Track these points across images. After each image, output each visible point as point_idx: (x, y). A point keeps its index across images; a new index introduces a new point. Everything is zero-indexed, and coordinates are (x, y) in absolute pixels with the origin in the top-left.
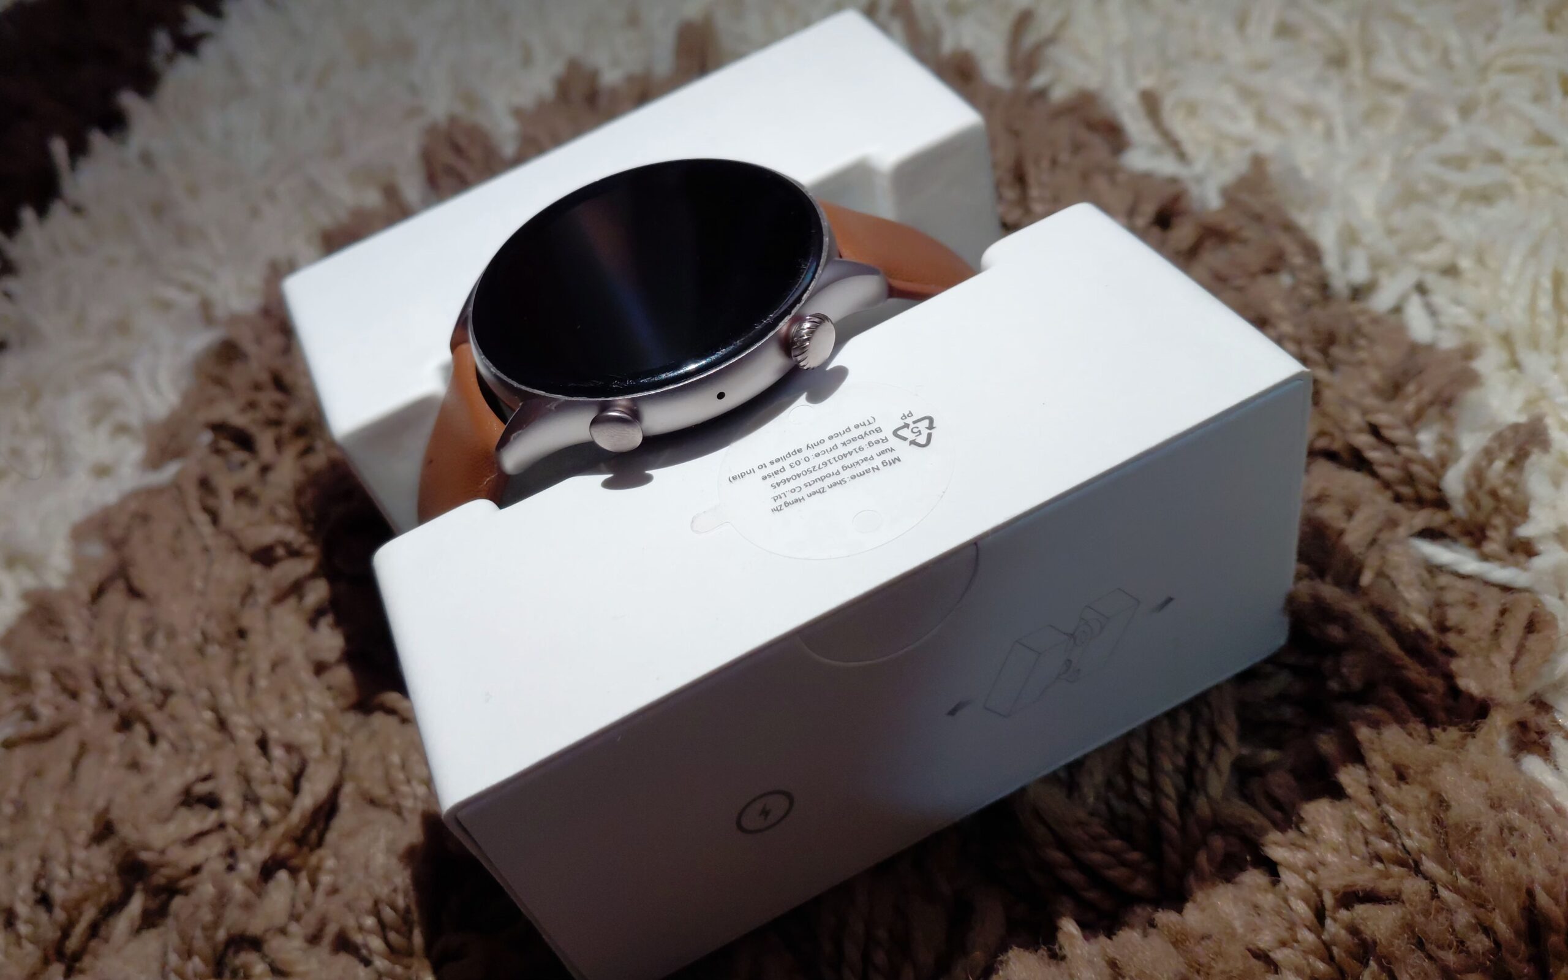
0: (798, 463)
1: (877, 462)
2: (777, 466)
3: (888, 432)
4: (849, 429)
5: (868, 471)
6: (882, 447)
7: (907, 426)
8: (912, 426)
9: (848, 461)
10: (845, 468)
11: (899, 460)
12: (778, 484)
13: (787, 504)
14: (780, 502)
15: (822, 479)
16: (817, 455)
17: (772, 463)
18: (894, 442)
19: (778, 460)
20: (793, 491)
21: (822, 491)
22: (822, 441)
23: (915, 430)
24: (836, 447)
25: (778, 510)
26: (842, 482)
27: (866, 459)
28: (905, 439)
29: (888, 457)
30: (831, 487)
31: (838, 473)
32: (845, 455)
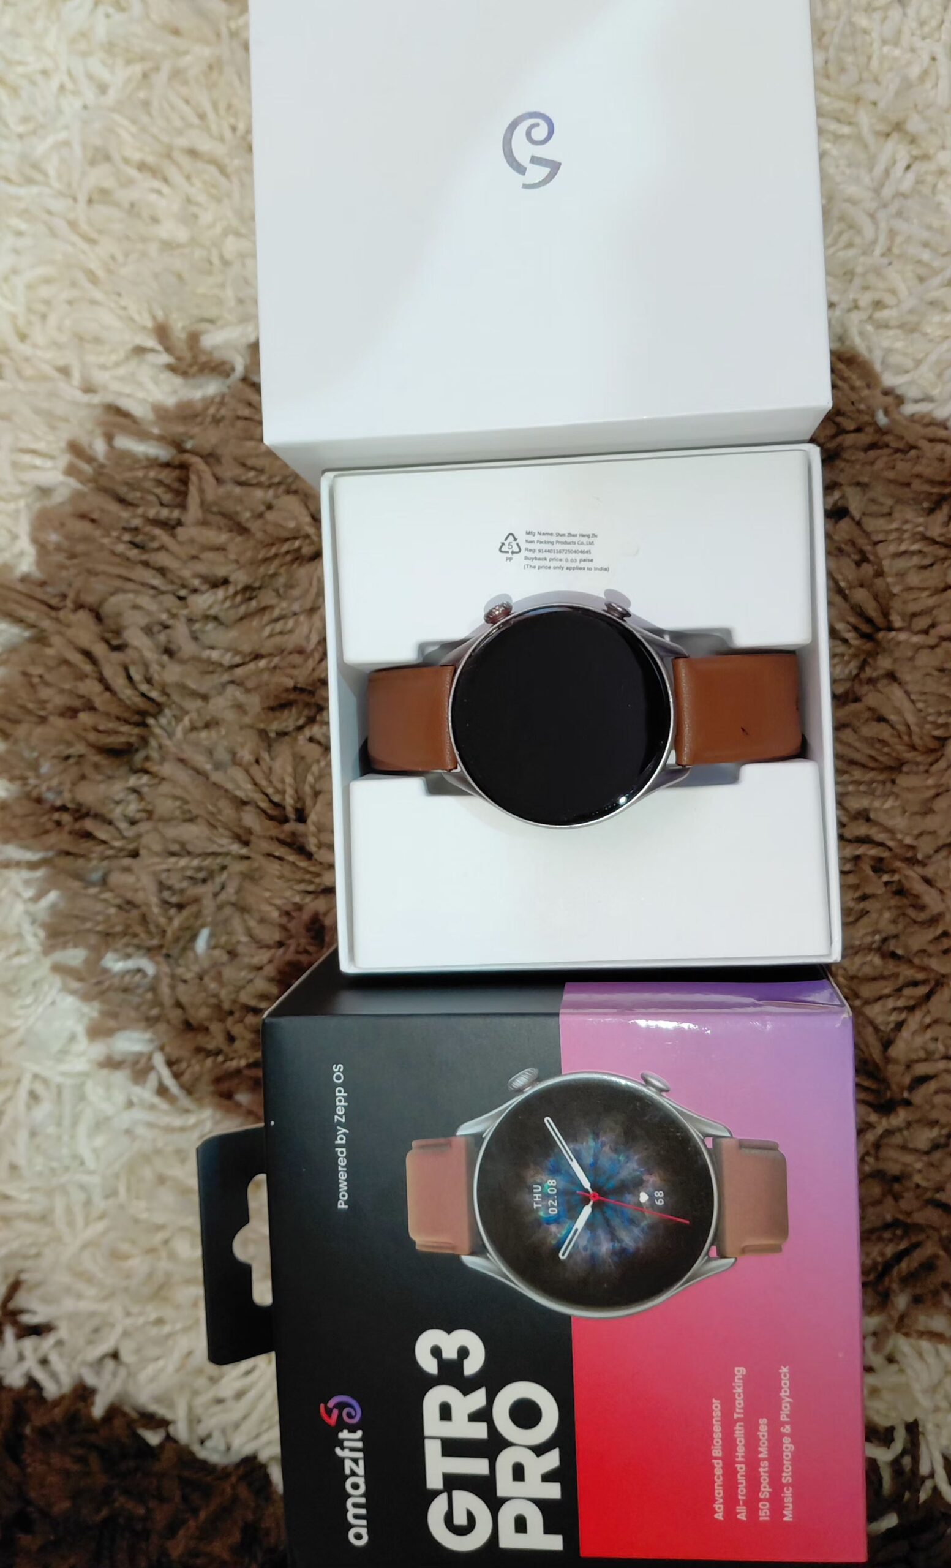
0: (572, 560)
1: (537, 538)
2: (583, 565)
3: (523, 553)
4: (540, 568)
5: (544, 534)
6: (531, 546)
7: (513, 553)
8: (510, 551)
9: (548, 547)
10: (552, 543)
11: (527, 532)
12: (587, 552)
13: (588, 536)
14: (591, 540)
15: (566, 543)
16: (561, 560)
17: (584, 569)
18: (523, 546)
19: (580, 569)
20: (582, 543)
21: (570, 535)
22: (555, 568)
23: (510, 547)
24: (551, 560)
25: (595, 536)
26: (558, 535)
27: (541, 542)
28: (518, 544)
29: (530, 537)
30: (564, 535)
31: (557, 542)
32: (549, 551)
